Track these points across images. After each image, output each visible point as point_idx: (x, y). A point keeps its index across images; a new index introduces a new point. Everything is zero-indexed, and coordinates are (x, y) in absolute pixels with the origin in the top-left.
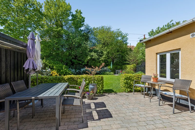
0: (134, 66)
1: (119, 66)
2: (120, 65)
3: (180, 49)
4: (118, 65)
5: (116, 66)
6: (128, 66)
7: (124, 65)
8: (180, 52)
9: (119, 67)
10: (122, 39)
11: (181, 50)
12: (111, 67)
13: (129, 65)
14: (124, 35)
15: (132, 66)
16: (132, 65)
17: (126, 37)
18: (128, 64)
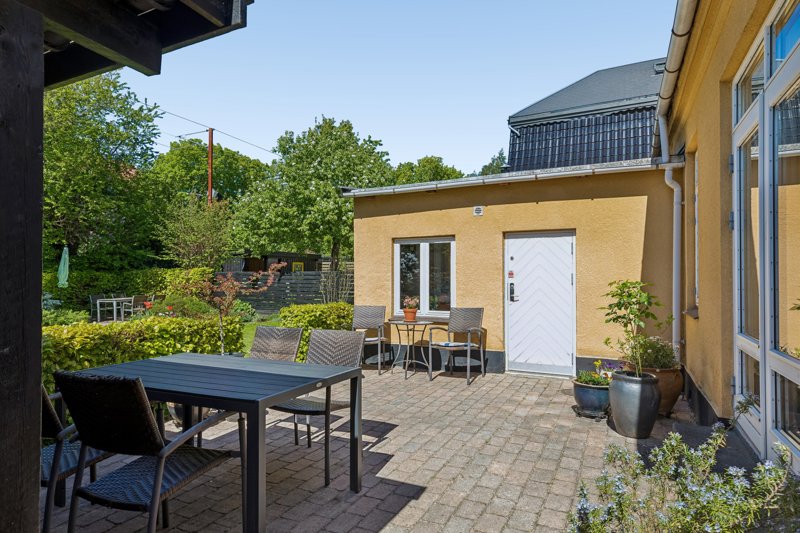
0: (203, 274)
1: (109, 276)
2: (110, 269)
3: (454, 236)
4: (98, 270)
5: (84, 273)
6: (169, 275)
7: (137, 268)
8: (453, 244)
9: (106, 279)
10: (125, 124)
11: (456, 239)
12: (56, 279)
13: (177, 270)
14: (141, 109)
15: (194, 273)
16: (192, 271)
17: (150, 124)
18: (170, 265)
